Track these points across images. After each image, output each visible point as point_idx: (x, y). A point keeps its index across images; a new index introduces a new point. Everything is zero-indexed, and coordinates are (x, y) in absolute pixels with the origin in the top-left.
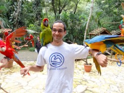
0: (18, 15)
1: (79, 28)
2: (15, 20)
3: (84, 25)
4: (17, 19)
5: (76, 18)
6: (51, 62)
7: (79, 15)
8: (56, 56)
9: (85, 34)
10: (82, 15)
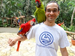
0: (28, 8)
1: (67, 12)
2: (27, 11)
3: (72, 10)
4: (28, 10)
5: (65, 6)
6: (42, 39)
7: (67, 3)
8: (46, 35)
9: (72, 16)
10: (70, 3)
